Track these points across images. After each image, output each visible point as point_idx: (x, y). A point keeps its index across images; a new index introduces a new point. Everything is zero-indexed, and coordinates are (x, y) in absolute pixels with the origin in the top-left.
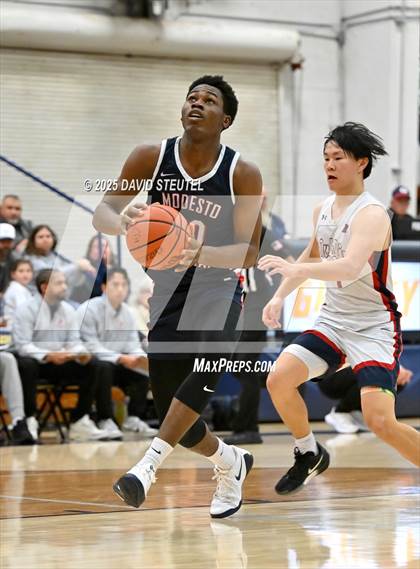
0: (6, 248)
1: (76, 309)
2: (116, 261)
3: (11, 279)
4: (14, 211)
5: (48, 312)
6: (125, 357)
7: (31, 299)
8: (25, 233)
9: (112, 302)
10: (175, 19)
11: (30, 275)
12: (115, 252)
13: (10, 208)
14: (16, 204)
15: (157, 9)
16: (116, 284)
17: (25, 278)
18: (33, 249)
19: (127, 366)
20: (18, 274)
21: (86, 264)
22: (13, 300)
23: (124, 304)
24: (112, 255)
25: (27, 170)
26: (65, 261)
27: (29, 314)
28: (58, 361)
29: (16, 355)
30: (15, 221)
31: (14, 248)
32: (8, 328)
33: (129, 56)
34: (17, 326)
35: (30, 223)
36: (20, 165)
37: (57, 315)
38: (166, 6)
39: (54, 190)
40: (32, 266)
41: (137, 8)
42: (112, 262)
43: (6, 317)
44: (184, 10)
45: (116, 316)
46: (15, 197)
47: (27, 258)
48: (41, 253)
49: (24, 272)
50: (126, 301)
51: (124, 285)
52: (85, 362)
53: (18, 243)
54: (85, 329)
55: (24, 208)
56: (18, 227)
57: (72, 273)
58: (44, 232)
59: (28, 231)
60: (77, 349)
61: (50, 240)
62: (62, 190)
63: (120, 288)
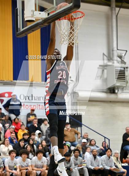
0: (84, 144)
1: (100, 158)
2: (109, 147)
3: (86, 151)
4: (86, 136)
5: (94, 159)
6: (111, 168)
7: (90, 155)
8: (89, 141)
9: (108, 156)
10: (120, 93)
11: (90, 150)
12: (108, 145)
13: (86, 135)
14: (87, 134)
15: (116, 91)
16: (109, 152)
17: (89, 151)
18: (91, 145)
19: (112, 170)
20: (87, 150)
21: (102, 148)
22: (86, 156)
23: (111, 157)
24: (107, 145)
25: (89, 127)
26: (97, 147)
27: (90, 159)
28: (96, 169)
29: (87, 168)
30: (87, 138)
31: (86, 144)
32: (85, 162)
33: (110, 102)
34: (87, 162)
35: (90, 139)
36: (87, 126)
37: (96, 159)
38: (118, 91)
39: (95, 131)
40: (90, 148)
41: (112, 91)
42: (108, 147)
43: (85, 160)
44: (122, 91)
45: (109, 159)
46: (87, 133)
47: (89, 146)
48: (92, 145)
49: (88, 150)
50: (111, 156)
51: (110, 152)
52: (102, 169)
53: (87, 143)
54: (102, 162)
55: (89, 135)
56: (87, 140)
57: (99, 150)
58: (93, 141)
59: (90, 140)
60: (101, 167)
61: (94, 143)
62: (96, 131)
63: (109, 153)
